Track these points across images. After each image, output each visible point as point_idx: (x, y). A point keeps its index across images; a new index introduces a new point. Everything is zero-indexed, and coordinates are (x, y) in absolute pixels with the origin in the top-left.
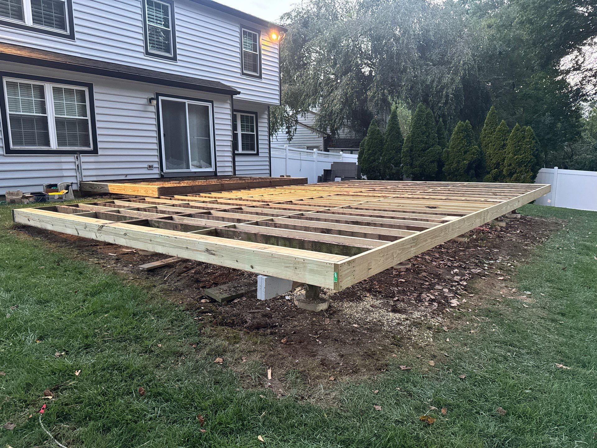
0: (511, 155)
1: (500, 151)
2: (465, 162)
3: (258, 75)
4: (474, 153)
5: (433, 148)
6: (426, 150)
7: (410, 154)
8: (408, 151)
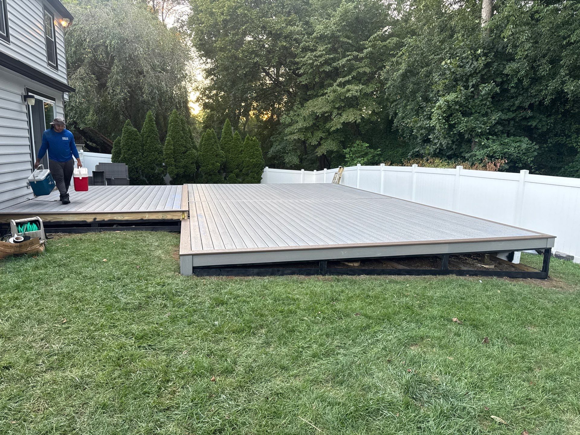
0: (247, 159)
2: (218, 164)
3: (55, 65)
4: (222, 157)
5: (191, 151)
6: (185, 152)
7: (173, 155)
8: (172, 153)
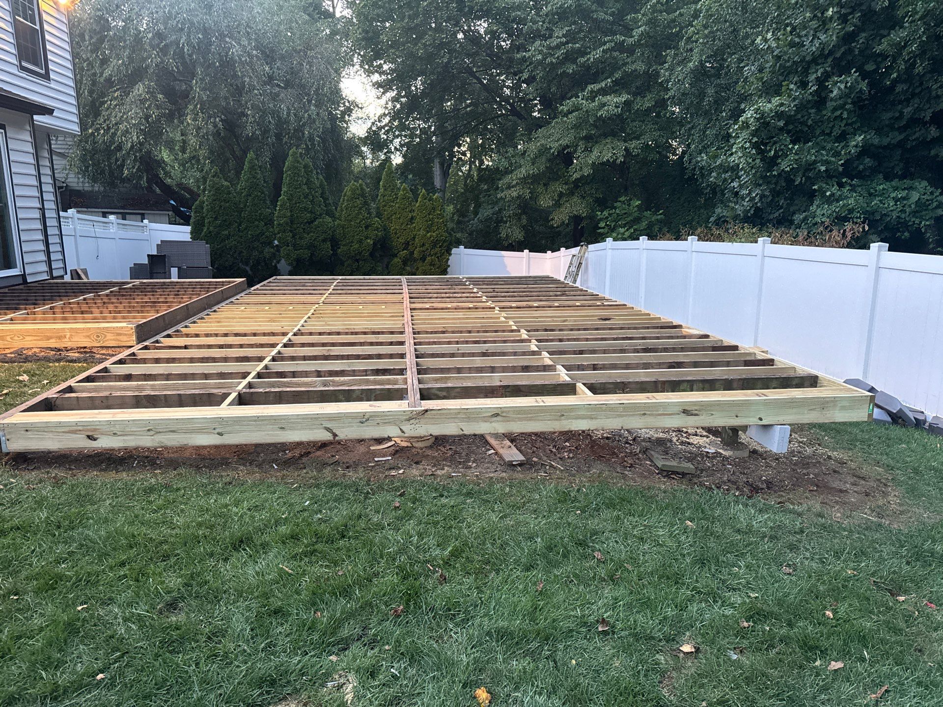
0: (422, 232)
1: (409, 226)
2: (369, 241)
3: (43, 72)
4: (377, 229)
5: (321, 220)
6: (312, 222)
7: (291, 227)
8: (287, 224)
